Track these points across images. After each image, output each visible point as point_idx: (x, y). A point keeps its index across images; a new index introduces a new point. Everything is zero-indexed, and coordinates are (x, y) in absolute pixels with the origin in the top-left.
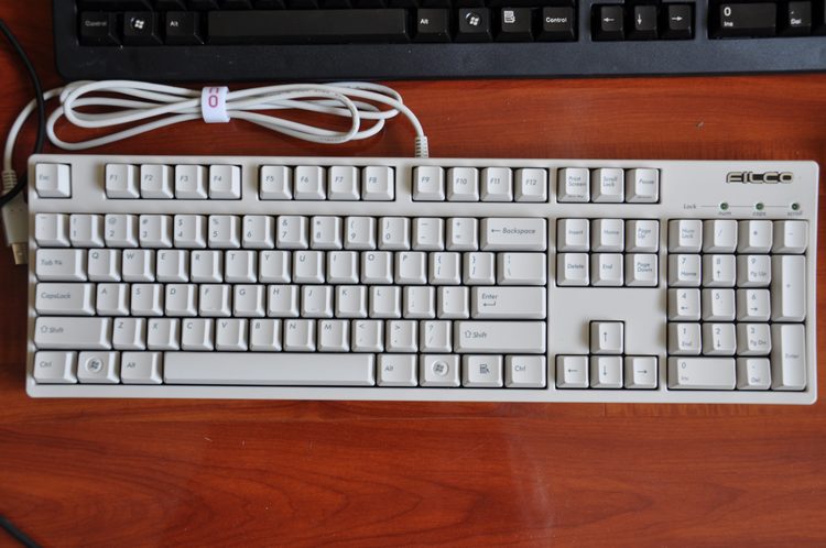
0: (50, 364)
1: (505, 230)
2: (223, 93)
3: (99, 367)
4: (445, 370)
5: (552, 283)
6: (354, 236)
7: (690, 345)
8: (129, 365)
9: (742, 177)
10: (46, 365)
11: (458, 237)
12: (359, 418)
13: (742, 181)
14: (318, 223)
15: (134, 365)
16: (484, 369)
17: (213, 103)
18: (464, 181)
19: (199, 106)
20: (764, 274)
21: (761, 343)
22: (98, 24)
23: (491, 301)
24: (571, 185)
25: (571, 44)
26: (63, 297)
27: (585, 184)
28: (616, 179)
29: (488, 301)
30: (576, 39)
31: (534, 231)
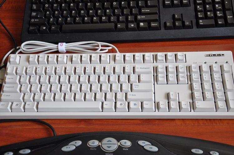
0: (4, 105)
1: (141, 68)
2: (64, 44)
3: (19, 105)
4: (123, 105)
5: (156, 83)
6: (97, 70)
7: (199, 97)
8: (28, 105)
9: (209, 55)
10: (3, 105)
11: (127, 70)
12: (97, 126)
13: (210, 56)
14: (88, 67)
15: (29, 105)
16: (135, 104)
17: (61, 45)
18: (129, 57)
19: (58, 46)
20: (219, 78)
21: (221, 96)
22: (34, 28)
23: (137, 86)
24: (159, 57)
25: (159, 31)
26: (12, 87)
27: (163, 57)
28: (172, 55)
29: (136, 86)
30: (160, 29)
31: (149, 68)
